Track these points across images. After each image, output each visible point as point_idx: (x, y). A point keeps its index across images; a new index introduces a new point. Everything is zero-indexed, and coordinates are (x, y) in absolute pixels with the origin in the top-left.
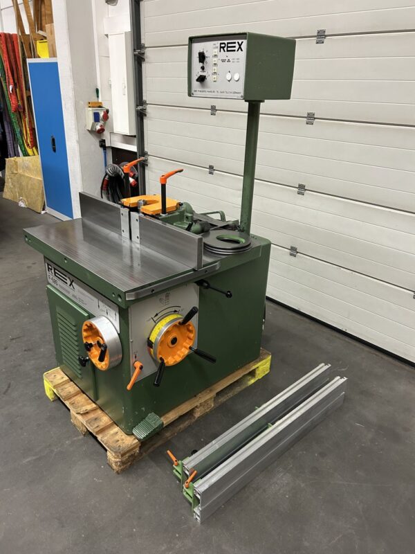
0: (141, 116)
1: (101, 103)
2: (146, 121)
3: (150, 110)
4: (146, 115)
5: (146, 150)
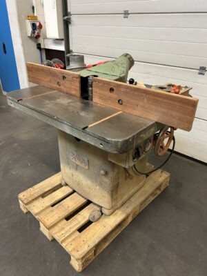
0: (66, 23)
1: (36, 17)
2: (70, 27)
3: (73, 18)
4: (70, 23)
5: (71, 49)
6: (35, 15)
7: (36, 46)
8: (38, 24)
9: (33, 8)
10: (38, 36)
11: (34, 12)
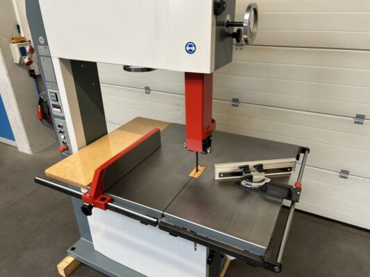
1: (24, 38)
6: (23, 35)
7: (27, 74)
8: (28, 49)
9: (18, 27)
10: (30, 62)
11: (19, 32)
